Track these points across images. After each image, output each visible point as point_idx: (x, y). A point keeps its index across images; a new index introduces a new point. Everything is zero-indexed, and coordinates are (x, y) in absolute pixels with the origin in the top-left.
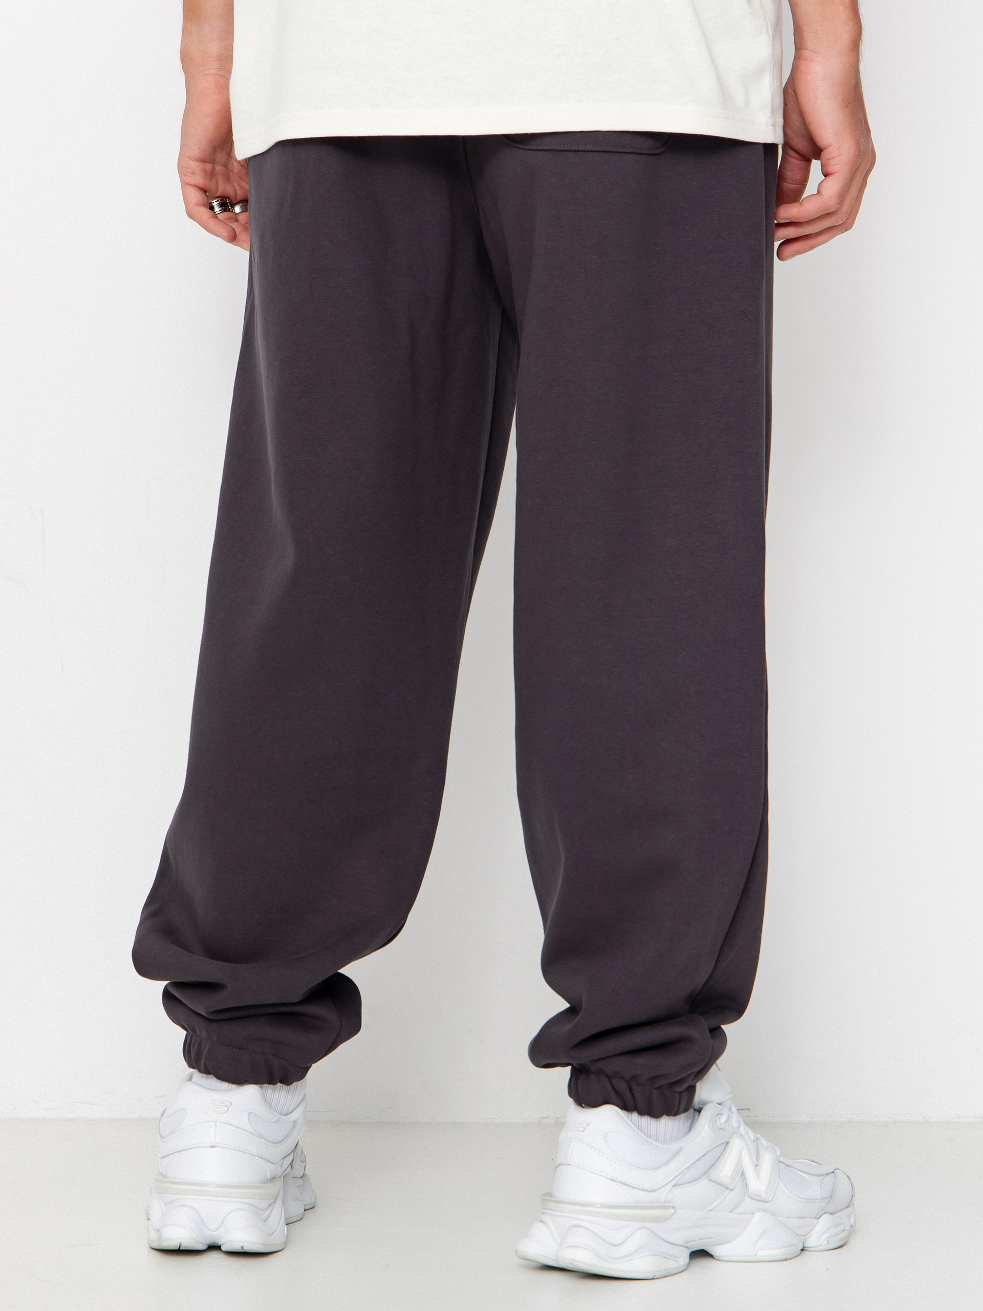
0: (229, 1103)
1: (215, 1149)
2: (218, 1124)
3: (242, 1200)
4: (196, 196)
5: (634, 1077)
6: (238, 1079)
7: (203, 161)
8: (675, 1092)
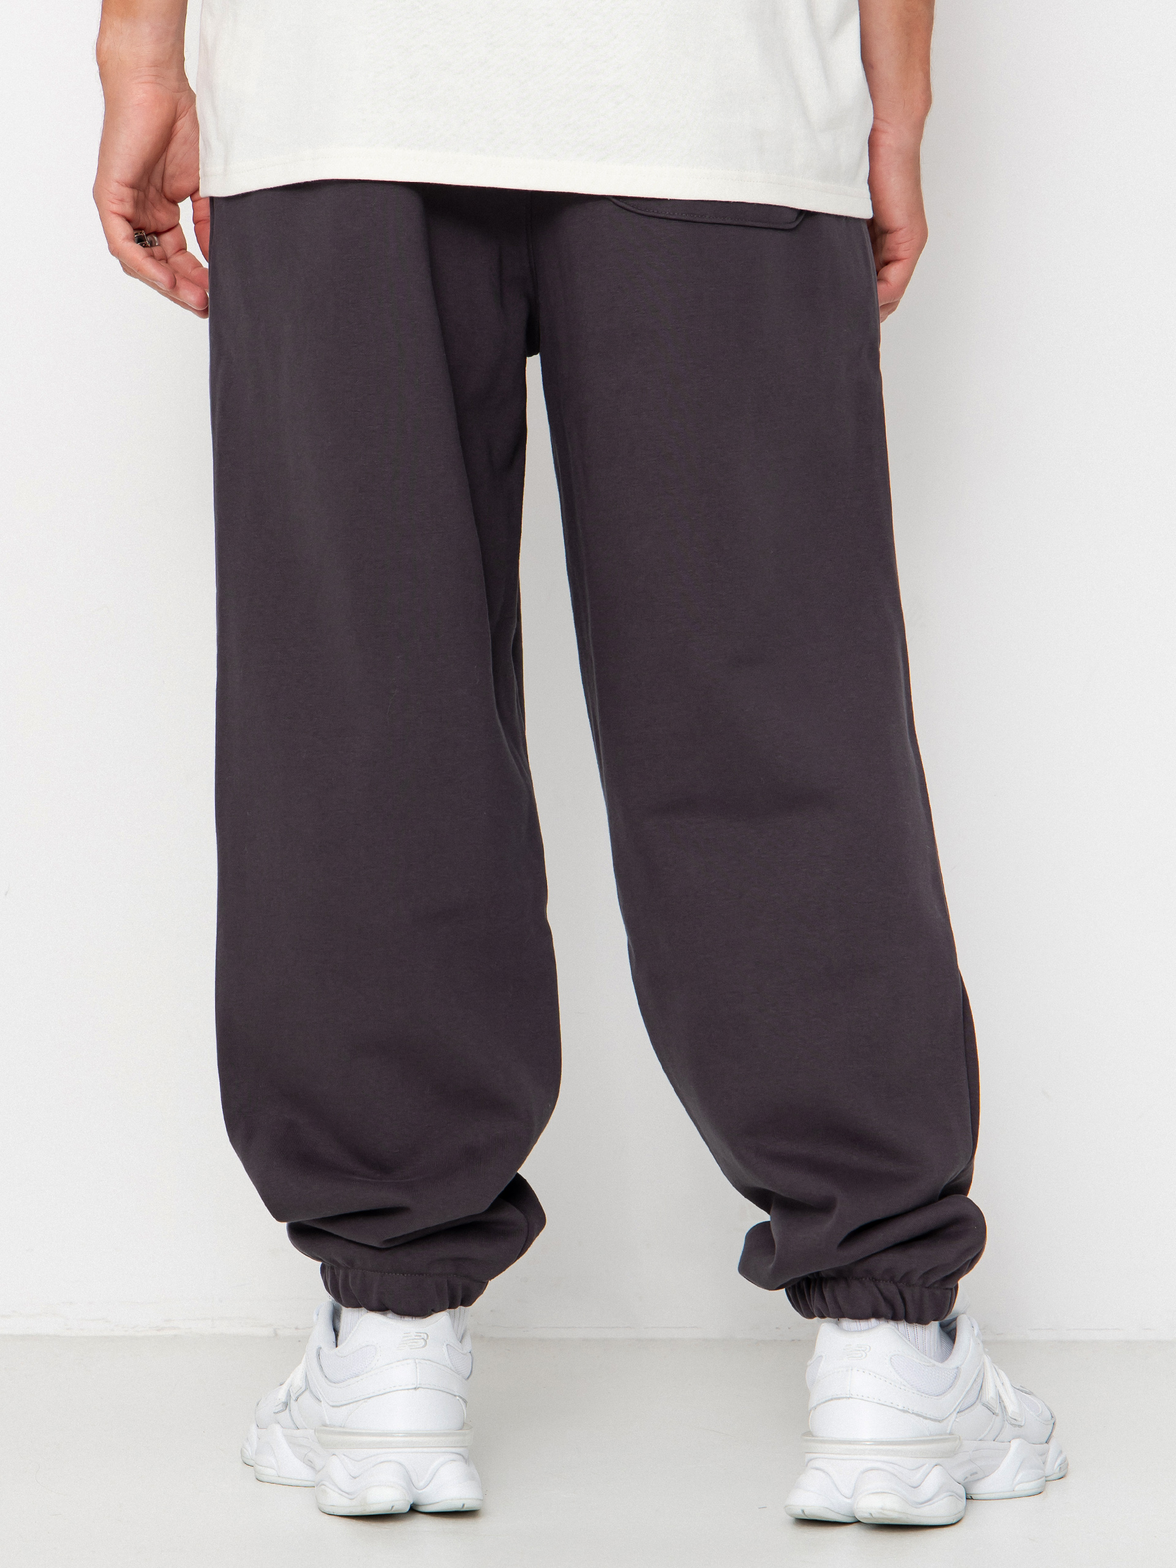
0: (425, 1335)
1: (418, 1391)
2: (417, 1361)
3: (453, 1450)
4: (122, 230)
5: (906, 1276)
6: (420, 1310)
7: (133, 186)
8: (947, 1289)
